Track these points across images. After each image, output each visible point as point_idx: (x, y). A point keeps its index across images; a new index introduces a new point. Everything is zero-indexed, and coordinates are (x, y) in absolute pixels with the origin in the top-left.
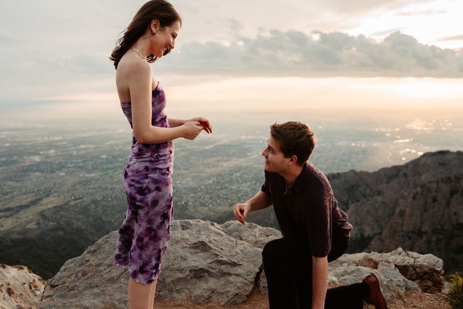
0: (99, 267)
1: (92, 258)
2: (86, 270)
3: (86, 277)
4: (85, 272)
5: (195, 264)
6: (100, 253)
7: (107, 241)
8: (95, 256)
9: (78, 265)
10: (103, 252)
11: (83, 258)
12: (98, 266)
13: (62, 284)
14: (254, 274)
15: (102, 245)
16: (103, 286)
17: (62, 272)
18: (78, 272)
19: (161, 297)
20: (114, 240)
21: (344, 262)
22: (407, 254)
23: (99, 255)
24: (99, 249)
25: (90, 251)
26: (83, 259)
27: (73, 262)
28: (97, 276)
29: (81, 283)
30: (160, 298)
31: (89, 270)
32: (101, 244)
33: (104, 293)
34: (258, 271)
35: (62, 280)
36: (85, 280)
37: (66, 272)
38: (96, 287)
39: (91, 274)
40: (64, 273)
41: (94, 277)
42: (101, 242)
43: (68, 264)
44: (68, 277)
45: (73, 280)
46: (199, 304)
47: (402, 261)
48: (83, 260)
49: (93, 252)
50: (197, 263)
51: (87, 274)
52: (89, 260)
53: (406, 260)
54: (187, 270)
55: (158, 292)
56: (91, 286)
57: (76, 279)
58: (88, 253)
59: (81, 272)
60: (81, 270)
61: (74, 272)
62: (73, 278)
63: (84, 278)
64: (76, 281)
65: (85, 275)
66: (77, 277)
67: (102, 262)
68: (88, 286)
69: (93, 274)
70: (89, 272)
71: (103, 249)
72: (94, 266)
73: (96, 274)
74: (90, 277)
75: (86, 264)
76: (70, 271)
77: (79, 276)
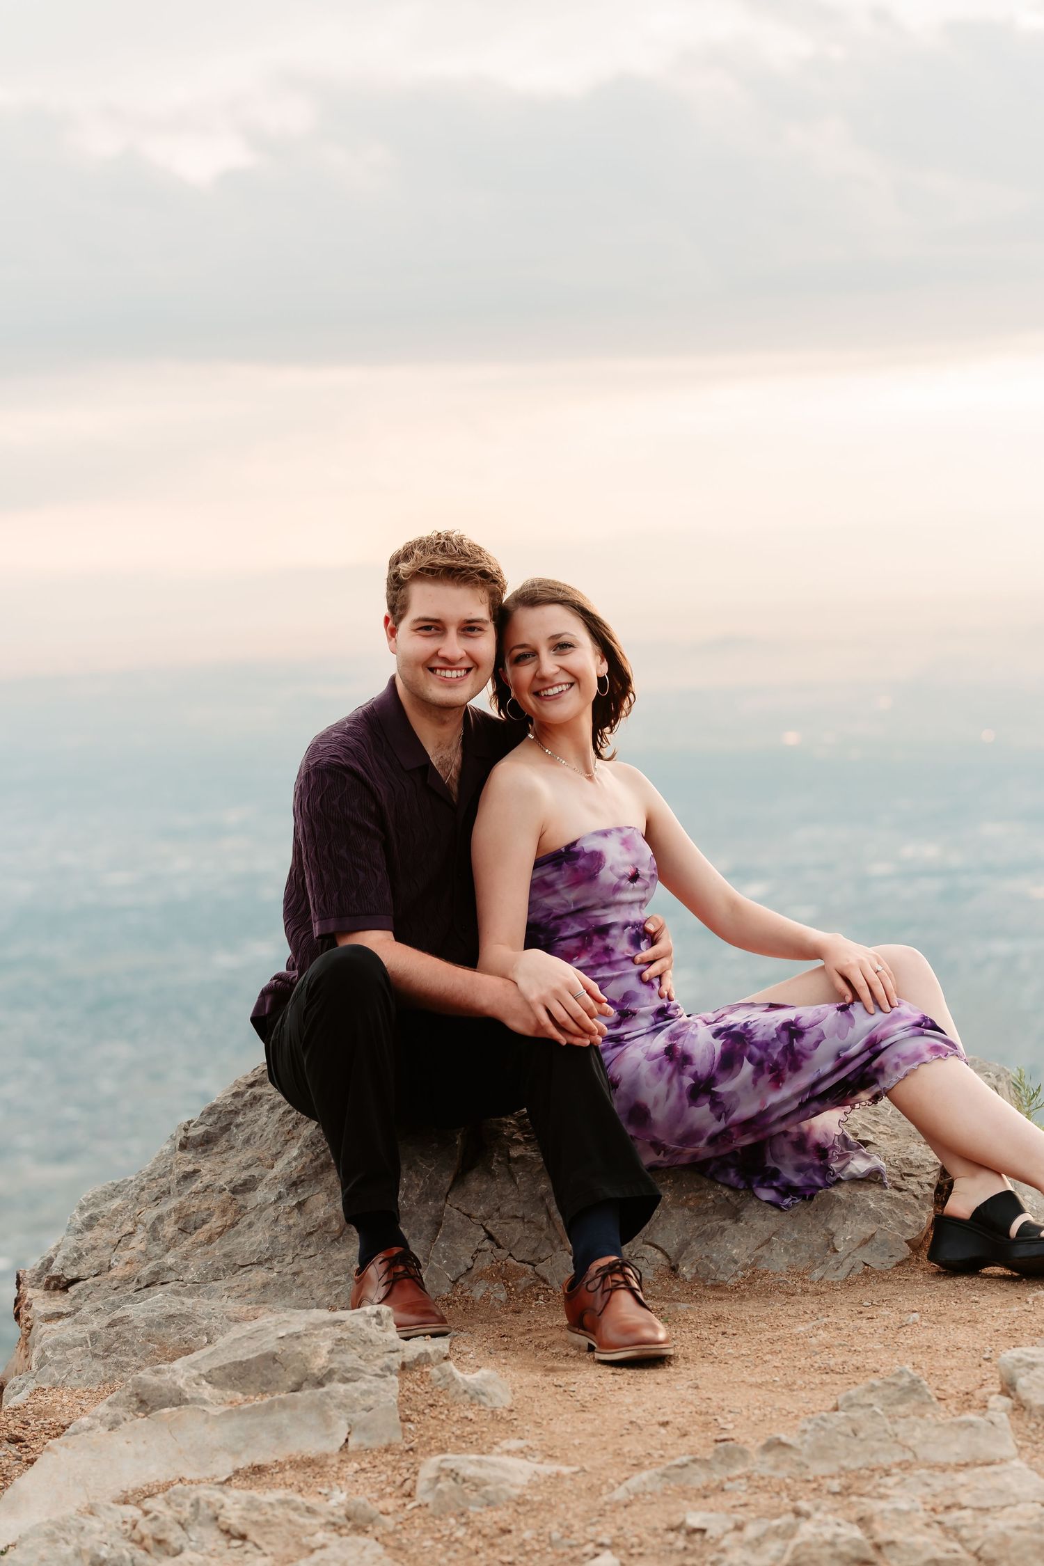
0: (250, 1195)
1: (208, 1165)
2: (192, 1209)
3: (200, 1235)
4: (193, 1218)
6: (231, 1148)
8: (217, 1159)
9: (145, 1196)
10: (246, 1141)
11: (158, 1171)
12: (243, 1192)
13: (96, 1275)
15: (236, 1113)
16: (288, 1259)
17: (80, 1231)
18: (160, 1219)
19: (545, 1281)
23: (232, 1152)
24: (226, 1129)
25: (188, 1138)
26: (162, 1176)
28: (250, 1225)
29: (186, 1258)
30: (542, 1285)
31: (209, 1209)
32: (230, 1108)
33: (299, 1280)
35: (91, 1261)
36: (201, 1245)
37: (97, 1231)
38: (259, 1263)
39: (220, 1223)
40: (88, 1235)
41: (239, 1234)
42: (231, 1103)
43: (95, 1203)
44: (116, 1246)
45: (143, 1253)
46: (716, 1287)
48: (164, 1179)
49: (202, 1145)
51: (204, 1222)
52: (196, 1171)
55: (530, 1267)
56: (235, 1264)
57: (156, 1248)
58: (183, 1147)
59: (174, 1217)
60: (171, 1212)
61: (140, 1226)
62: (142, 1247)
63: (191, 1240)
64: (158, 1252)
65: (193, 1226)
66: (159, 1240)
67: (256, 1175)
68: (221, 1265)
69: (228, 1219)
70: (210, 1215)
71: (242, 1128)
72: (225, 1189)
73: (244, 1219)
74: (220, 1234)
75: (188, 1188)
76: (117, 1225)
77: (169, 1235)
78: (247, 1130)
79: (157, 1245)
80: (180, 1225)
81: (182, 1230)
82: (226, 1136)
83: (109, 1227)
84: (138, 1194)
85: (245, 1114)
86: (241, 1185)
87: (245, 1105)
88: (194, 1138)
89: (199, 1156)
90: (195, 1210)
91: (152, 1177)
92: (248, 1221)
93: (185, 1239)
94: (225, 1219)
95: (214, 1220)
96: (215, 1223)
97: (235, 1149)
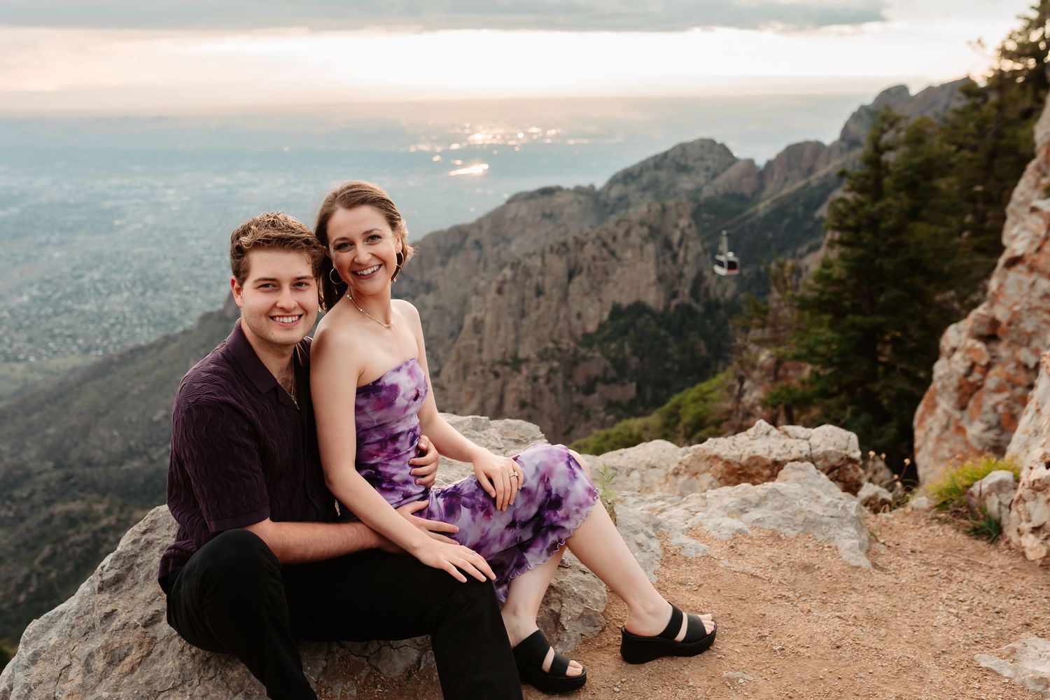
1: (121, 603)
2: (116, 645)
3: (124, 667)
4: (117, 652)
8: (128, 595)
9: (75, 632)
11: (84, 609)
12: (152, 624)
15: (136, 556)
16: (196, 682)
17: (26, 667)
18: (91, 655)
21: (632, 470)
22: (782, 432)
23: (137, 588)
24: (130, 569)
25: (103, 582)
27: (48, 628)
28: (162, 653)
29: (117, 690)
31: (128, 644)
36: (126, 674)
37: (40, 663)
38: (174, 688)
39: (139, 655)
40: (34, 670)
41: (154, 662)
43: (37, 639)
44: (58, 679)
45: (82, 686)
47: (784, 451)
48: (88, 616)
49: (114, 584)
51: (126, 655)
52: (114, 611)
53: (792, 447)
56: (155, 691)
57: (91, 679)
58: (101, 589)
59: (102, 654)
60: (99, 649)
61: (75, 659)
62: (78, 680)
63: (118, 670)
64: (93, 683)
65: (117, 660)
66: (92, 672)
67: (159, 609)
68: (145, 693)
69: (144, 651)
70: (130, 649)
71: (141, 567)
72: (138, 625)
73: (156, 648)
74: (139, 664)
75: (109, 626)
76: (56, 658)
77: (100, 669)
78: (145, 569)
79: (92, 676)
80: (108, 659)
81: (110, 663)
82: (130, 575)
83: (50, 660)
84: (70, 632)
85: (142, 556)
86: (149, 620)
87: (141, 549)
88: (108, 581)
89: (113, 595)
90: (118, 646)
91: (79, 615)
92: (158, 652)
93: (113, 669)
94: (142, 651)
95: (133, 652)
96: (135, 655)
97: (139, 585)
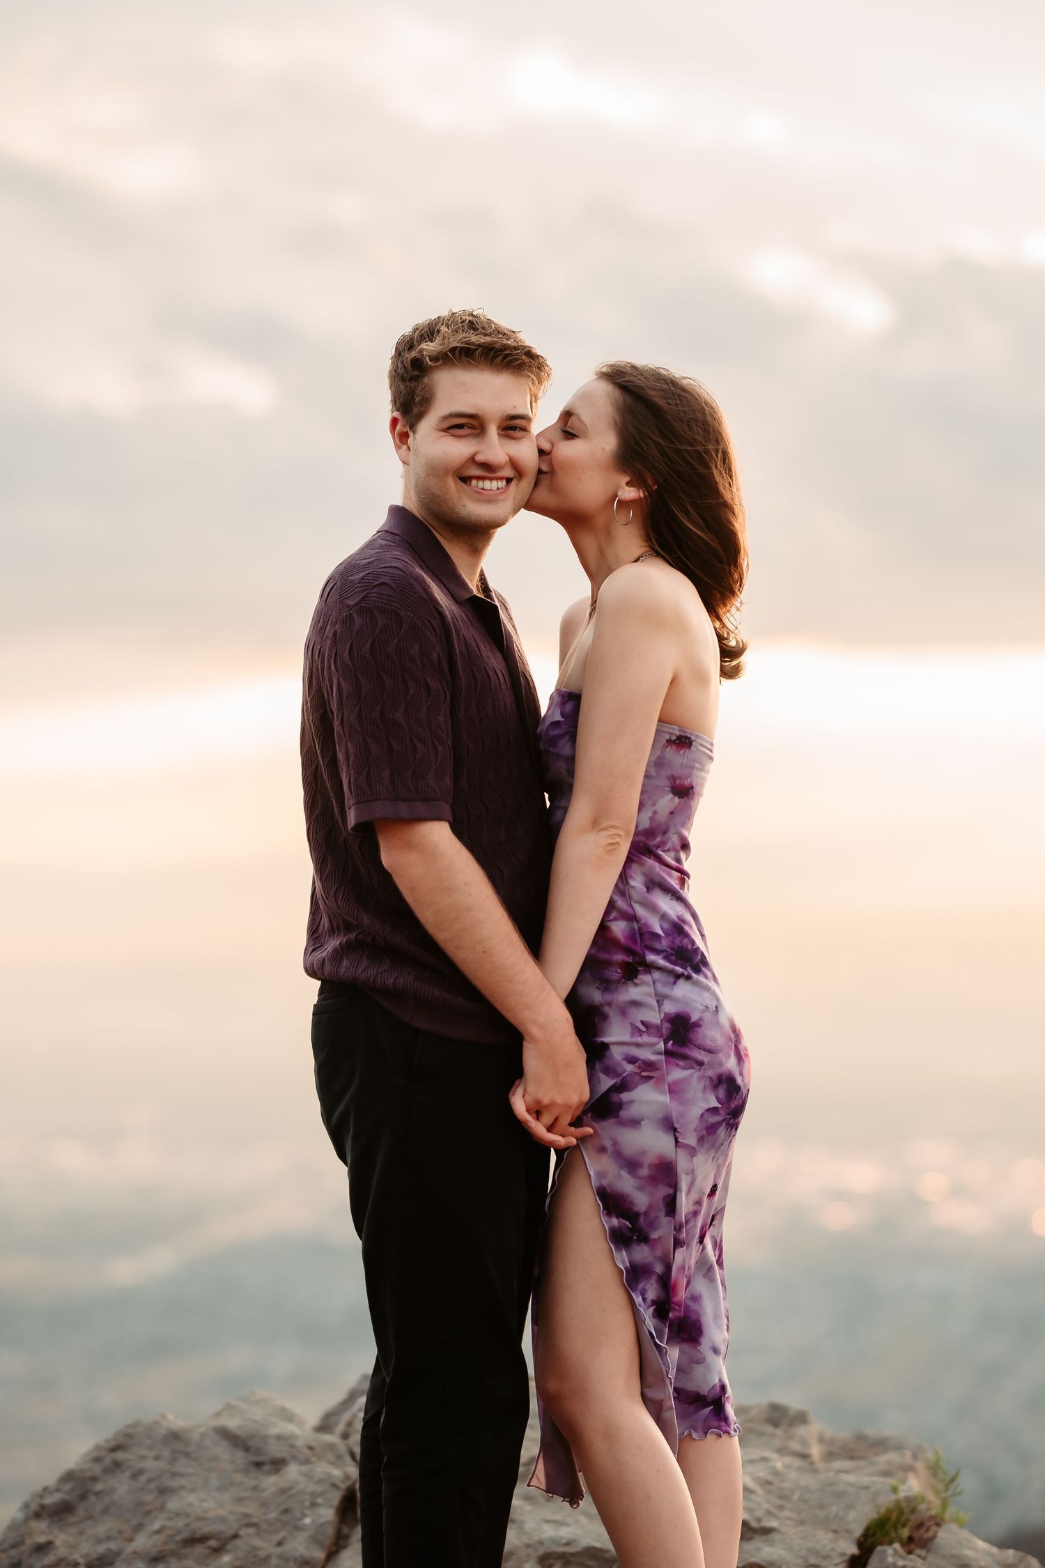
1: (63, 1536)
5: (564, 1533)
6: (90, 1517)
7: (117, 1465)
8: (73, 1530)
10: (106, 1511)
14: (838, 1560)
20: (151, 1454)
23: (90, 1522)
24: (83, 1497)
25: (42, 1506)
26: (13, 1546)
32: (89, 1474)
34: (853, 1550)
42: (90, 1469)
49: (57, 1514)
50: (570, 1529)
52: (50, 1543)
54: (529, 1556)
58: (37, 1515)
67: (115, 1549)
71: (100, 1496)
78: (105, 1499)
82: (83, 1505)
85: (104, 1481)
86: (98, 1560)
87: (105, 1471)
88: (50, 1506)
89: (54, 1526)
97: (93, 1519)
